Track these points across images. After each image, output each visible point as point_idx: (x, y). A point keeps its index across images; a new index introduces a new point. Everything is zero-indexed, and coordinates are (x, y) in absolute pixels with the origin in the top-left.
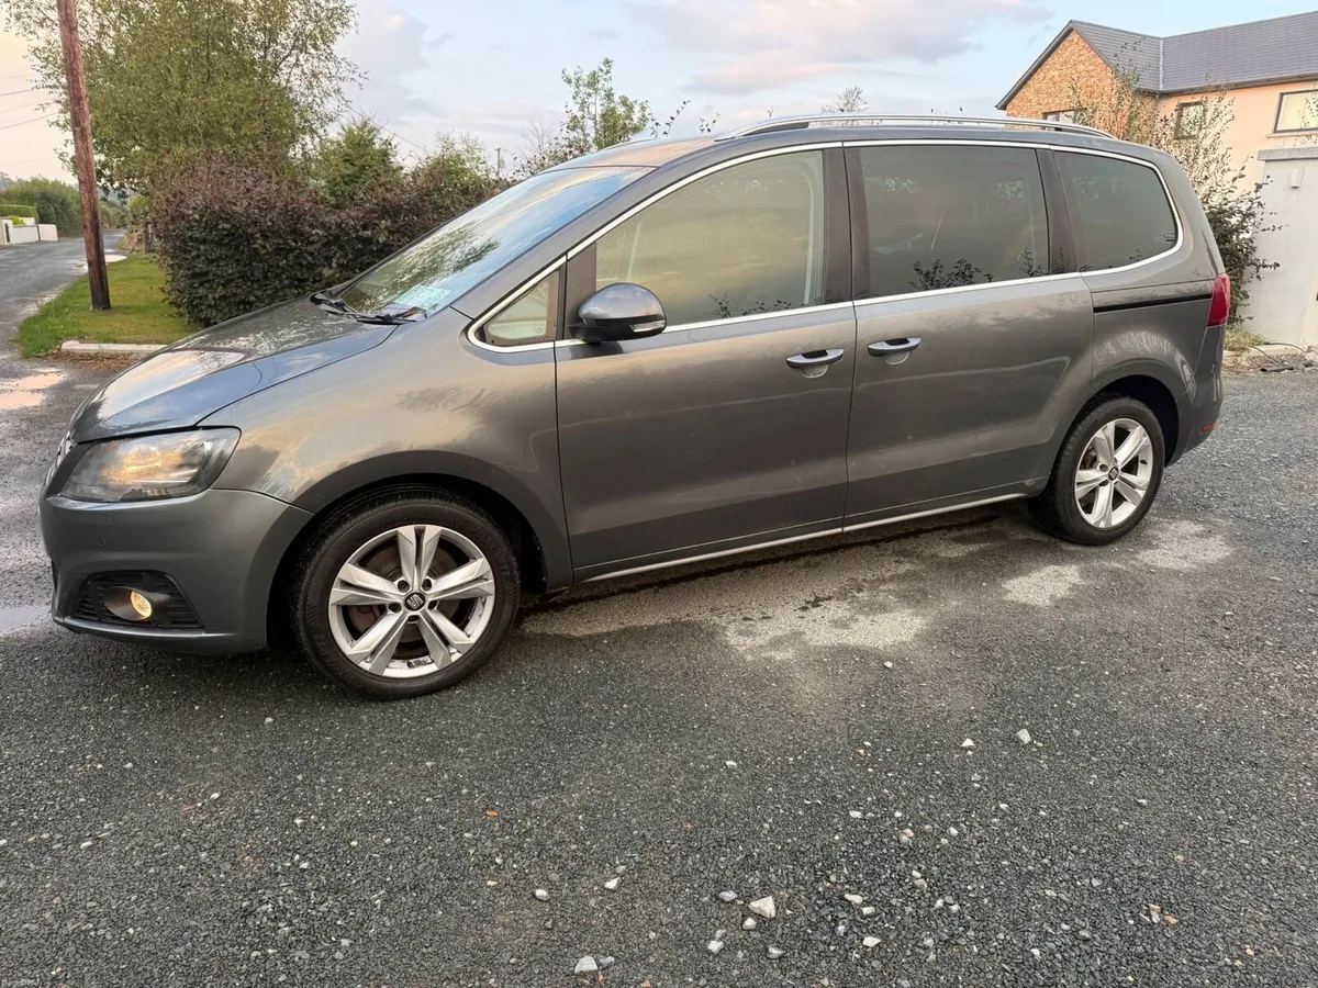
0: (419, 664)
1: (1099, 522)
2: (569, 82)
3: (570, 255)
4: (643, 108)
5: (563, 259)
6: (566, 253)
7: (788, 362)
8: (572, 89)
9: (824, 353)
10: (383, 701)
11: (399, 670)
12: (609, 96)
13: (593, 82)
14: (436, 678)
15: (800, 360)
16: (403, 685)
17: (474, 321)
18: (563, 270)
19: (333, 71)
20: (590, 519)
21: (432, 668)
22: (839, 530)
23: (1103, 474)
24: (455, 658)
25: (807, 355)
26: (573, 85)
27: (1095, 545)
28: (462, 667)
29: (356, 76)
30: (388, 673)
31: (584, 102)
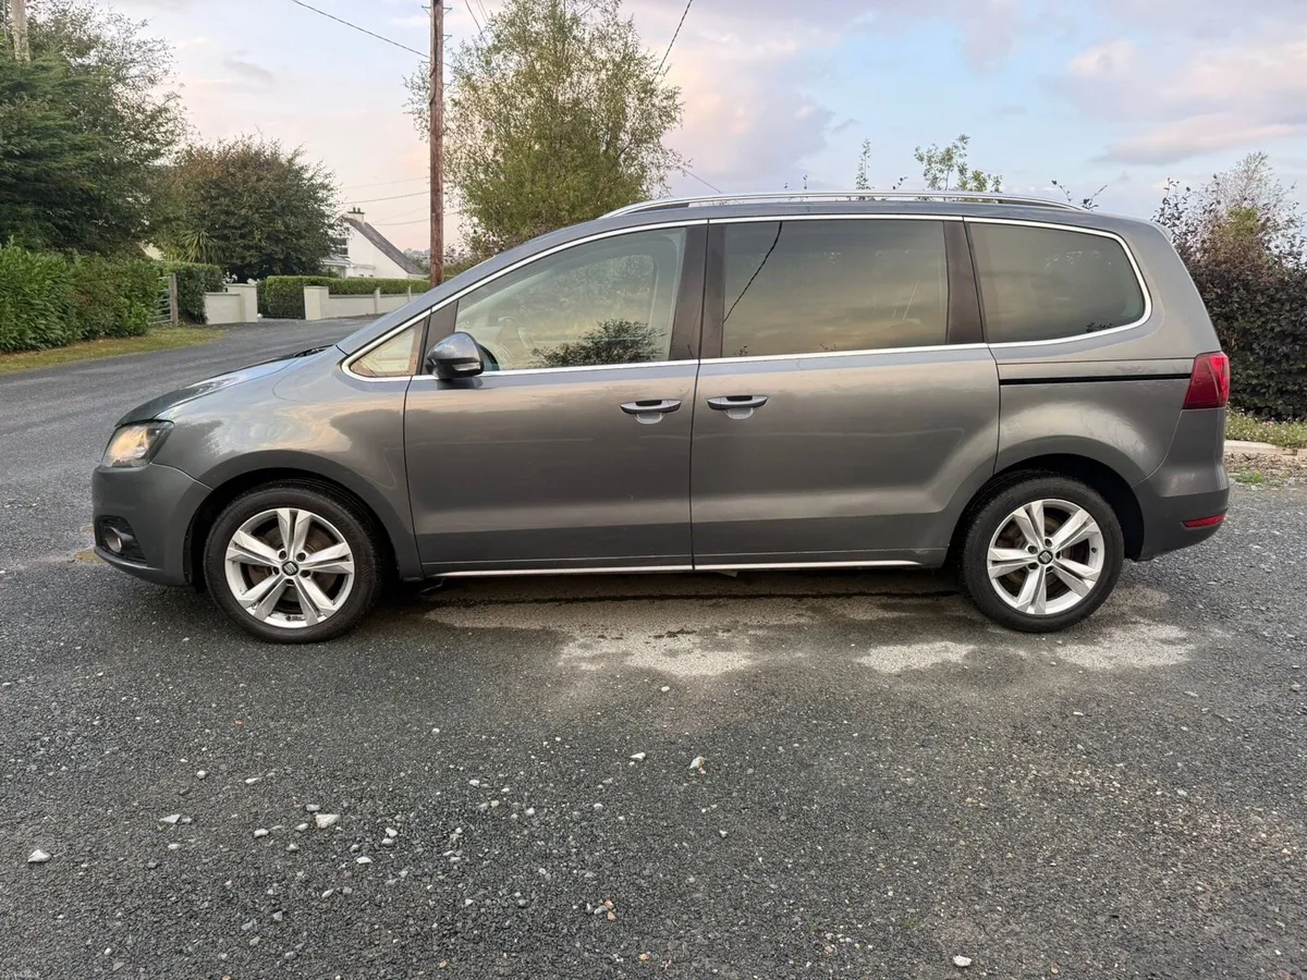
0: (296, 619)
1: (1026, 606)
2: (921, 159)
3: (434, 309)
4: (997, 182)
5: (428, 312)
6: (431, 308)
7: (623, 408)
8: (924, 166)
9: (659, 402)
10: (262, 641)
11: (278, 621)
12: (962, 171)
13: (947, 158)
14: (304, 632)
15: (634, 407)
16: (278, 632)
17: (348, 356)
18: (427, 320)
19: (662, 161)
20: (434, 523)
21: (303, 624)
22: (690, 567)
23: (1030, 555)
24: (321, 619)
25: (639, 404)
26: (925, 162)
27: (1019, 631)
28: (325, 628)
29: (680, 164)
30: (269, 620)
31: (935, 178)
